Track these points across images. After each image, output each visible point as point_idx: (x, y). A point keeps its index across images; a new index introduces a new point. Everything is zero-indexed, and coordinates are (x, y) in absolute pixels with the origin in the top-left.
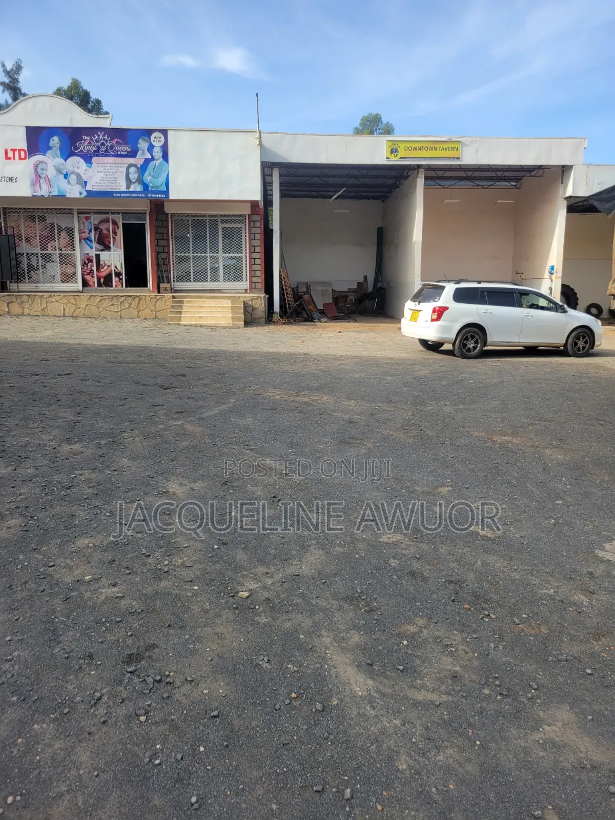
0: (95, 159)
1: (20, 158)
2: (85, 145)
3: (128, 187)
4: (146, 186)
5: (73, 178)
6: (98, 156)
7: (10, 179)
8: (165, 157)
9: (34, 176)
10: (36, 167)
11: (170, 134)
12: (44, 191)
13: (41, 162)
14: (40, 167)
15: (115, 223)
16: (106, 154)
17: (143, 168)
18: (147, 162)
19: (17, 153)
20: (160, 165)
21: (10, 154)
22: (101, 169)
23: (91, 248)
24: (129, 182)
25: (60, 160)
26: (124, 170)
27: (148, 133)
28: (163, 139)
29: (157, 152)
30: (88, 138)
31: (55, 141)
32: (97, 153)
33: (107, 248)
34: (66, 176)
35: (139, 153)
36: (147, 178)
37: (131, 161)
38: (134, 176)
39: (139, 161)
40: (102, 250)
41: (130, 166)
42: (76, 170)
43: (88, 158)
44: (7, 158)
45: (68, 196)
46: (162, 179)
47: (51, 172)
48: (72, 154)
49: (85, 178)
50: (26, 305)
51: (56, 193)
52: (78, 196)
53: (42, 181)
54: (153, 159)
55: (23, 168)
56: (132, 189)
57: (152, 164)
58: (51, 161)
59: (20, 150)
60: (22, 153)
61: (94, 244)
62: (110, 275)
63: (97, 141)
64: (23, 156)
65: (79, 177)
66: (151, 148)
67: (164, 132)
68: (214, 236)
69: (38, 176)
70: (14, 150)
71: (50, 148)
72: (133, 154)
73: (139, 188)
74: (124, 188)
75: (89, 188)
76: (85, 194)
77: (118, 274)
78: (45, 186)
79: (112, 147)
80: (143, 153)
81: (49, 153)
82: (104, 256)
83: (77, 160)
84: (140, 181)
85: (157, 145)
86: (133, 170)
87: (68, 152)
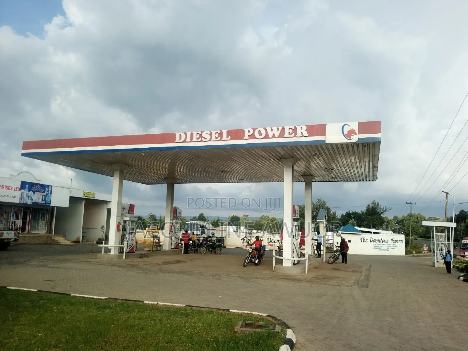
1: (18, 191)
2: (34, 188)
4: (46, 202)
7: (14, 197)
8: (51, 194)
9: (20, 196)
10: (22, 194)
11: (53, 187)
13: (23, 192)
14: (23, 194)
15: (21, 210)
16: (39, 192)
17: (46, 196)
18: (47, 194)
19: (17, 189)
20: (50, 196)
21: (16, 189)
23: (14, 219)
24: (42, 200)
25: (27, 192)
26: (42, 196)
27: (48, 186)
28: (51, 188)
29: (50, 192)
30: (35, 186)
31: (27, 186)
32: (36, 191)
33: (18, 219)
35: (46, 192)
36: (47, 199)
38: (44, 198)
39: (45, 194)
42: (31, 195)
43: (34, 192)
44: (15, 190)
45: (28, 203)
46: (49, 200)
47: (25, 196)
49: (33, 198)
51: (25, 202)
52: (30, 203)
53: (22, 198)
54: (48, 194)
56: (43, 202)
57: (48, 195)
58: (25, 192)
59: (18, 188)
61: (15, 217)
62: (17, 229)
63: (37, 187)
64: (19, 190)
65: (31, 197)
66: (48, 191)
67: (52, 186)
68: (39, 214)
69: (21, 196)
70: (17, 188)
71: (26, 188)
72: (44, 192)
74: (41, 202)
75: (33, 201)
76: (32, 203)
78: (23, 200)
79: (40, 189)
81: (25, 190)
83: (31, 192)
84: (45, 200)
85: (50, 190)
86: (44, 196)
87: (29, 190)
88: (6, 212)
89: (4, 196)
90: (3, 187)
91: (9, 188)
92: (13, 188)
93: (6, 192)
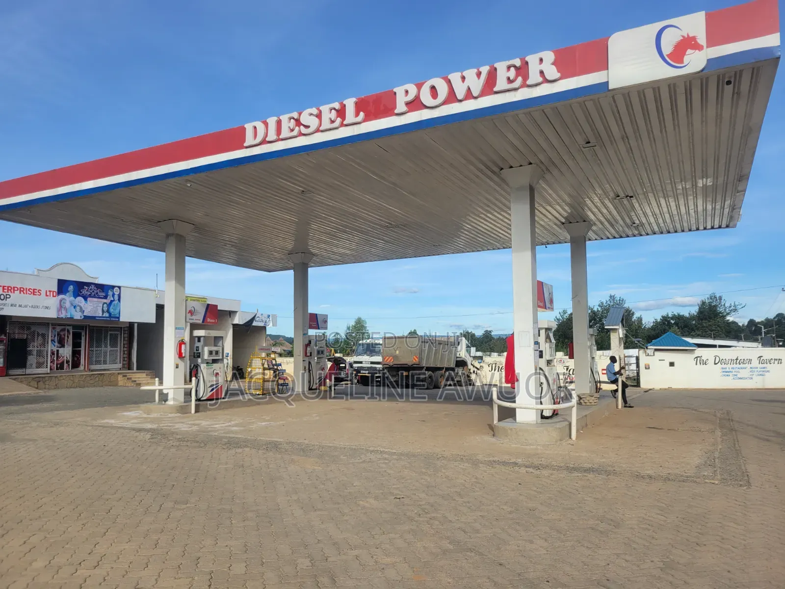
0: (89, 299)
1: (53, 296)
2: (84, 292)
3: (103, 314)
4: (110, 314)
5: (78, 308)
6: (90, 297)
7: (47, 308)
8: (119, 300)
9: (59, 306)
10: (61, 301)
11: (122, 288)
12: (63, 315)
13: (63, 299)
14: (63, 301)
15: (68, 331)
16: (94, 297)
17: (109, 305)
18: (112, 301)
19: (52, 293)
20: (117, 304)
21: (48, 293)
22: (91, 304)
23: (55, 346)
24: (103, 312)
25: (72, 298)
26: (102, 305)
27: (113, 287)
28: (119, 291)
29: (116, 297)
30: (87, 288)
31: (71, 288)
32: (90, 296)
33: (63, 346)
34: (75, 307)
35: (109, 297)
36: (111, 310)
37: (105, 301)
38: (105, 309)
39: (107, 301)
40: (60, 347)
41: (105, 303)
42: (80, 304)
43: (85, 298)
44: (47, 295)
45: (75, 318)
46: (117, 311)
47: (68, 305)
49: (84, 309)
50: (47, 383)
51: (69, 316)
52: (79, 318)
53: (63, 309)
54: (114, 300)
56: (104, 316)
57: (114, 303)
58: (68, 298)
59: (53, 292)
60: (55, 293)
61: (56, 344)
62: (63, 363)
63: (91, 290)
64: (55, 295)
65: (81, 308)
66: (114, 295)
67: (119, 287)
68: (106, 337)
69: (61, 306)
70: (50, 291)
71: (68, 292)
72: (106, 297)
73: (106, 315)
74: (101, 315)
75: (85, 314)
76: (83, 317)
77: (68, 362)
78: (64, 312)
79: (97, 293)
80: (110, 298)
81: (68, 294)
82: (61, 350)
83: (80, 299)
84: (108, 311)
85: (117, 293)
86: (105, 305)
87: (76, 295)
88: (38, 334)
89: (26, 306)
90: (21, 290)
91: (34, 292)
92: (43, 293)
93: (29, 299)
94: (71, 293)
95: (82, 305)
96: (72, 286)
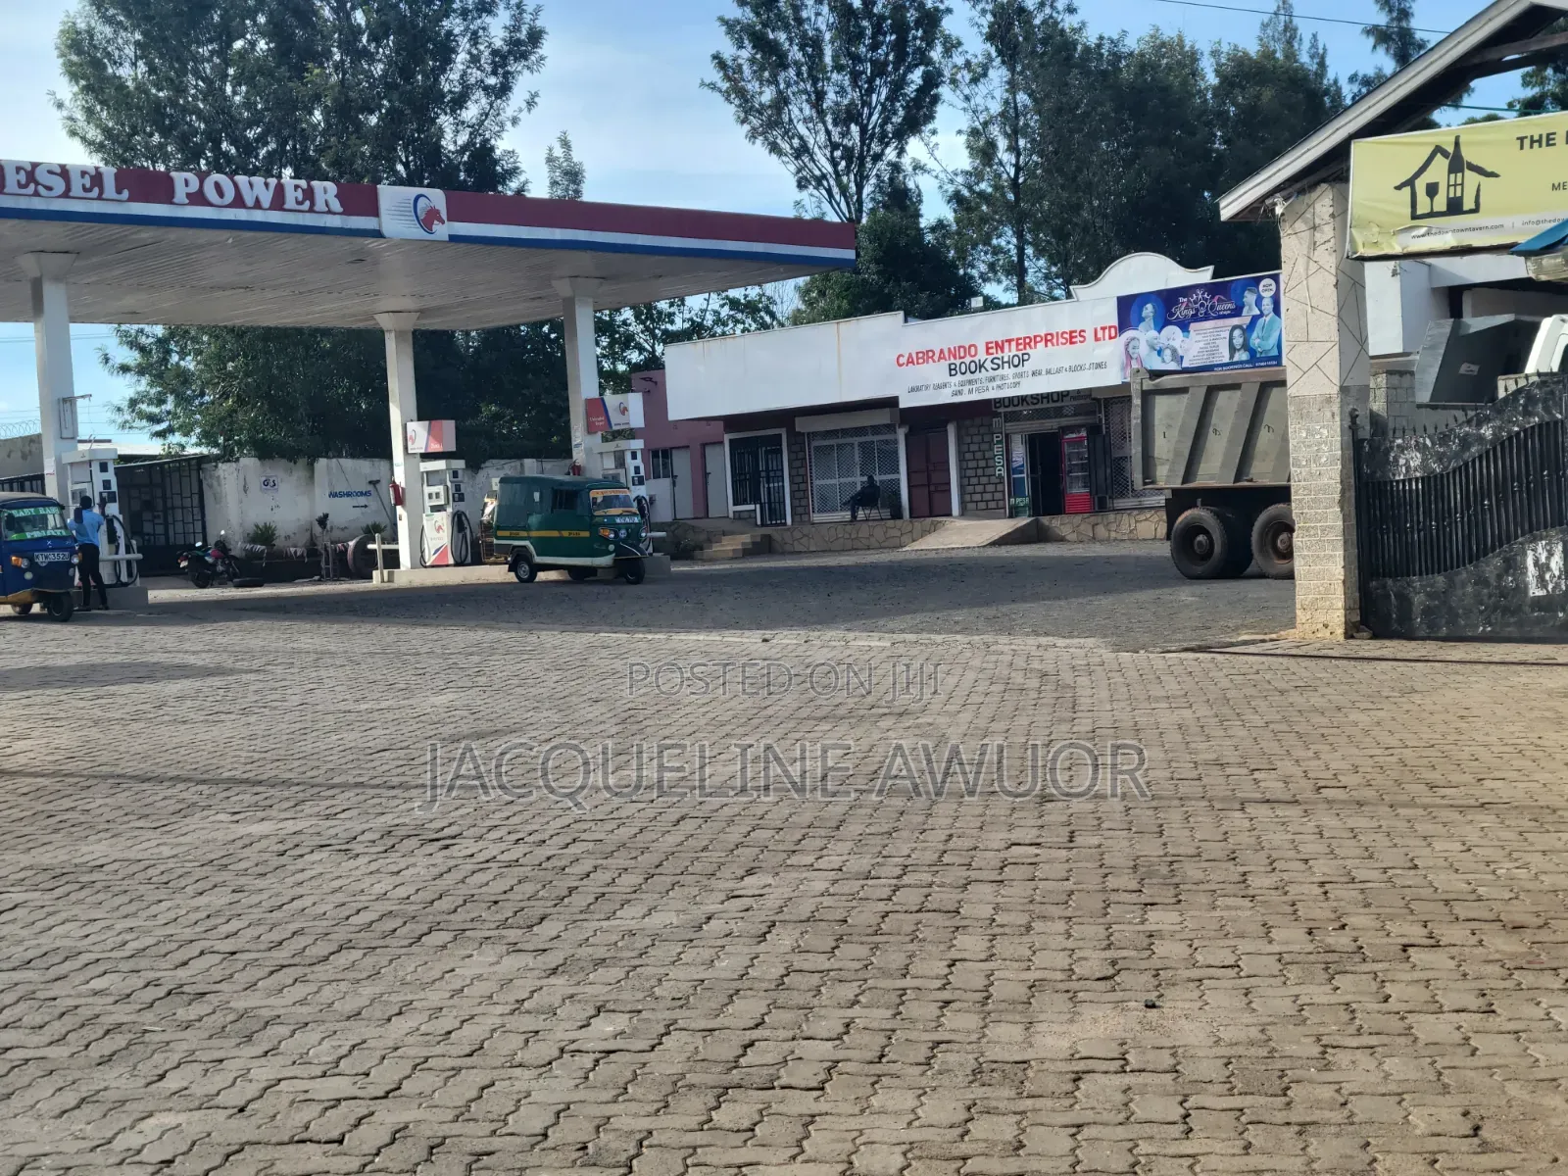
0: (1193, 326)
1: (1110, 338)
2: (1182, 311)
3: (1232, 357)
4: (1252, 352)
5: (1167, 353)
6: (1196, 321)
7: (1099, 366)
8: (1277, 310)
9: (1124, 357)
10: (1127, 345)
13: (1133, 339)
14: (1132, 345)
16: (1207, 318)
17: (1250, 329)
18: (1255, 319)
19: (1107, 332)
20: (1271, 322)
21: (1100, 334)
22: (1199, 337)
24: (1233, 350)
25: (1153, 333)
26: (1227, 334)
28: (1274, 287)
29: (1267, 305)
30: (1185, 300)
31: (1149, 309)
32: (1196, 318)
34: (1160, 352)
36: (1255, 341)
37: (1235, 321)
38: (1238, 341)
39: (1244, 320)
41: (1234, 328)
42: (1172, 343)
43: (1184, 326)
44: (1097, 339)
46: (1273, 341)
47: (1143, 350)
48: (1167, 323)
49: (1180, 352)
53: (1133, 362)
54: (1262, 315)
55: (1111, 350)
56: (1236, 359)
57: (1261, 321)
58: (1144, 335)
59: (1110, 328)
60: (1113, 331)
63: (1195, 302)
64: (1113, 334)
65: (1174, 351)
66: (1259, 302)
67: (1275, 277)
69: (1129, 357)
70: (1103, 329)
71: (1141, 320)
72: (1237, 312)
73: (1244, 356)
74: (1226, 359)
75: (1185, 363)
79: (1212, 307)
80: (1250, 309)
81: (1142, 326)
83: (1172, 330)
84: (1246, 346)
85: (1267, 295)
86: (1237, 333)
87: (1162, 322)
89: (1059, 371)
90: (1047, 339)
91: (1071, 337)
92: (1089, 335)
93: (1063, 354)
94: (1149, 322)
95: (1176, 344)
96: (1149, 307)
